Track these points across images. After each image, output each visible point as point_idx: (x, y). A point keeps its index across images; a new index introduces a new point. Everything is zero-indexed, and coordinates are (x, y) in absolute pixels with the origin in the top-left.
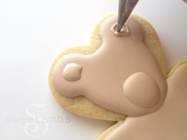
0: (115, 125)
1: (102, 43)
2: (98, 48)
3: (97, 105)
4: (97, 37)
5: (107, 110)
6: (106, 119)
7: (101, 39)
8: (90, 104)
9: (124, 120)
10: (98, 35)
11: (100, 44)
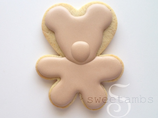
0: (58, 56)
1: (84, 15)
3: (57, 42)
5: (59, 47)
6: (56, 51)
8: (54, 39)
9: (63, 57)
10: (86, 9)
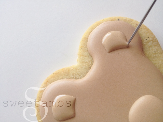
1: (93, 61)
2: (90, 68)
4: (87, 54)
7: (91, 56)
10: (87, 51)
11: (91, 63)
